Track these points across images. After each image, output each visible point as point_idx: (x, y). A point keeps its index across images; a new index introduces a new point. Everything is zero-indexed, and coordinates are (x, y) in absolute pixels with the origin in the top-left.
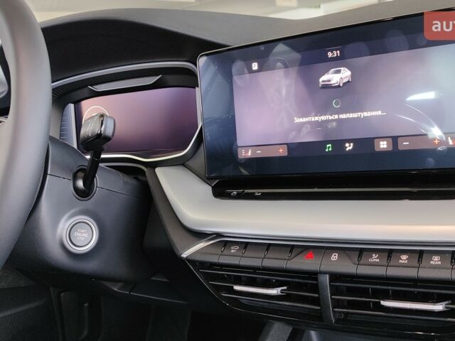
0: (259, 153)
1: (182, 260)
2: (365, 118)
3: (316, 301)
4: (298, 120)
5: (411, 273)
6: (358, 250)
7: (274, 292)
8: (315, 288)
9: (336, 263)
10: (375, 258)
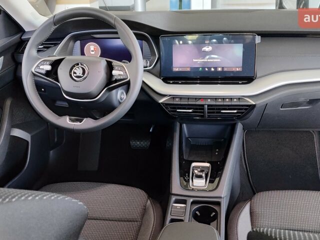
0: (181, 70)
1: (159, 103)
2: (215, 62)
3: (203, 112)
4: (194, 60)
5: (230, 103)
6: (215, 98)
7: (191, 111)
8: (203, 109)
9: (209, 102)
10: (220, 100)
